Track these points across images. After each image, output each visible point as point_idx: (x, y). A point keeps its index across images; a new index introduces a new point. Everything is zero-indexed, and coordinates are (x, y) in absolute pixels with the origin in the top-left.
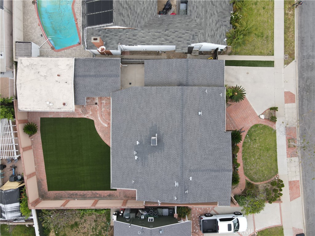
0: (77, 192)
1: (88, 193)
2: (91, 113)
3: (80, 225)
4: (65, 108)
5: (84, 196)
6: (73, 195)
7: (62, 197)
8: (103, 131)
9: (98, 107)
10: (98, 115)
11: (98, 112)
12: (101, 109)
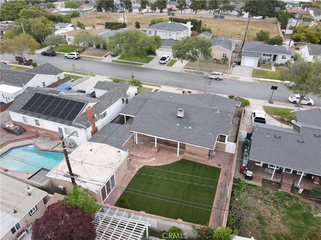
0: (215, 200)
1: (220, 190)
2: (136, 165)
3: (260, 214)
4: (122, 157)
5: (221, 195)
6: (219, 204)
7: (219, 217)
8: (158, 162)
9: (134, 159)
10: (141, 161)
11: (139, 160)
12: (137, 157)
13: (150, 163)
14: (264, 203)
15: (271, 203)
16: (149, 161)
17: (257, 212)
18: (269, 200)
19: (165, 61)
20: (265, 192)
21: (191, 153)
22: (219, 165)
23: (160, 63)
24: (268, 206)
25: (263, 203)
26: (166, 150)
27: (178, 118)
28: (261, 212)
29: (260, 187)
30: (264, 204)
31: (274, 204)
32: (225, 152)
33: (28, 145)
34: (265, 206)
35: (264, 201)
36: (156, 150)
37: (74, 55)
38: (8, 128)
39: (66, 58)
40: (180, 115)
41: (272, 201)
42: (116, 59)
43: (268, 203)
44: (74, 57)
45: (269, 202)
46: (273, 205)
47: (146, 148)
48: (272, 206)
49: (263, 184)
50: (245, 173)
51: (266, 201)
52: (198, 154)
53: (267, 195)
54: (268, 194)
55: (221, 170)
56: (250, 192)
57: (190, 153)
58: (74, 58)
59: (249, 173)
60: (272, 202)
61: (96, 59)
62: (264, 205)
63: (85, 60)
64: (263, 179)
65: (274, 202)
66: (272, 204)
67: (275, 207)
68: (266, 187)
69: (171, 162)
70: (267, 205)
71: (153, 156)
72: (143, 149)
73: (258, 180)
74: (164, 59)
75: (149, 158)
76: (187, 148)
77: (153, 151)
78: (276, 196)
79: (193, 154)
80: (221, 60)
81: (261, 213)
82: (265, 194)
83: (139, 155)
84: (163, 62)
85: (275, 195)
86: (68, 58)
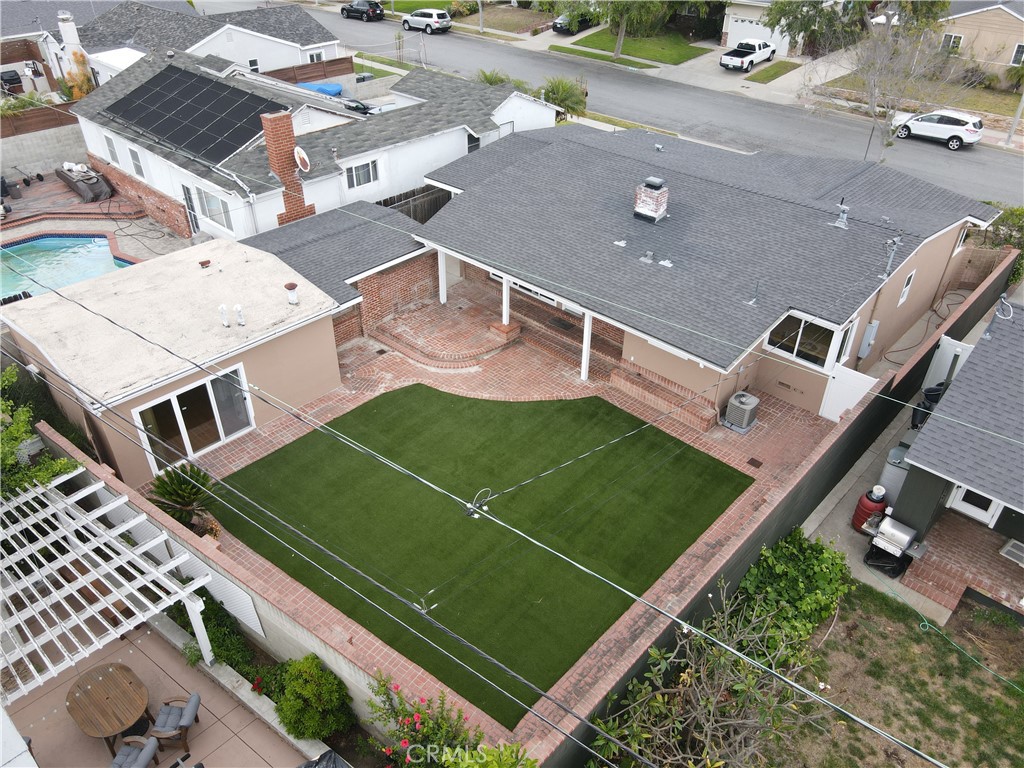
2: (389, 376)
4: (299, 313)
8: (484, 385)
9: (396, 353)
10: (419, 365)
11: (410, 361)
12: (413, 347)
13: (449, 380)
14: (918, 713)
15: (957, 727)
16: (452, 371)
17: (844, 745)
18: (955, 709)
19: (747, 60)
20: (953, 660)
21: (645, 379)
22: (755, 463)
23: (722, 65)
24: (935, 738)
25: (910, 714)
26: (547, 347)
27: (634, 220)
28: (873, 753)
29: (932, 622)
30: (913, 720)
31: (976, 741)
32: (818, 418)
33: (94, 236)
34: (913, 729)
35: (917, 704)
36: (502, 339)
37: (430, 16)
38: (68, 173)
39: (407, 26)
40: (649, 205)
41: (974, 719)
42: (567, 42)
43: (939, 722)
44: (428, 25)
45: (950, 717)
46: (967, 741)
47: (465, 324)
48: (958, 748)
49: (963, 614)
50: (871, 531)
51: (936, 708)
52: (670, 392)
53: (957, 681)
54: (963, 675)
55: (752, 489)
56: (863, 630)
57: (638, 378)
58: (429, 31)
59: (892, 537)
60: (967, 725)
61: (499, 37)
62: (907, 724)
63: (462, 38)
64: (969, 592)
65: (981, 729)
66: (962, 733)
67: (974, 755)
68: (969, 635)
69: (536, 397)
70: (928, 733)
71: (475, 359)
72: (456, 323)
73: (941, 586)
74: (744, 50)
75: (455, 360)
76: (630, 355)
77: (489, 341)
78: (1012, 703)
79: (649, 386)
80: (1001, 77)
81: (869, 759)
82: (946, 672)
83: (420, 342)
84: (736, 61)
85: (1008, 690)
86: (411, 29)
